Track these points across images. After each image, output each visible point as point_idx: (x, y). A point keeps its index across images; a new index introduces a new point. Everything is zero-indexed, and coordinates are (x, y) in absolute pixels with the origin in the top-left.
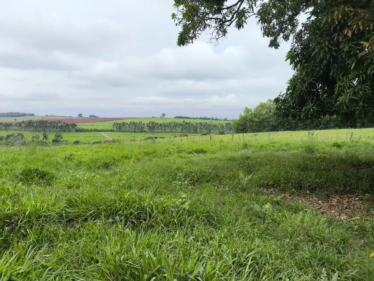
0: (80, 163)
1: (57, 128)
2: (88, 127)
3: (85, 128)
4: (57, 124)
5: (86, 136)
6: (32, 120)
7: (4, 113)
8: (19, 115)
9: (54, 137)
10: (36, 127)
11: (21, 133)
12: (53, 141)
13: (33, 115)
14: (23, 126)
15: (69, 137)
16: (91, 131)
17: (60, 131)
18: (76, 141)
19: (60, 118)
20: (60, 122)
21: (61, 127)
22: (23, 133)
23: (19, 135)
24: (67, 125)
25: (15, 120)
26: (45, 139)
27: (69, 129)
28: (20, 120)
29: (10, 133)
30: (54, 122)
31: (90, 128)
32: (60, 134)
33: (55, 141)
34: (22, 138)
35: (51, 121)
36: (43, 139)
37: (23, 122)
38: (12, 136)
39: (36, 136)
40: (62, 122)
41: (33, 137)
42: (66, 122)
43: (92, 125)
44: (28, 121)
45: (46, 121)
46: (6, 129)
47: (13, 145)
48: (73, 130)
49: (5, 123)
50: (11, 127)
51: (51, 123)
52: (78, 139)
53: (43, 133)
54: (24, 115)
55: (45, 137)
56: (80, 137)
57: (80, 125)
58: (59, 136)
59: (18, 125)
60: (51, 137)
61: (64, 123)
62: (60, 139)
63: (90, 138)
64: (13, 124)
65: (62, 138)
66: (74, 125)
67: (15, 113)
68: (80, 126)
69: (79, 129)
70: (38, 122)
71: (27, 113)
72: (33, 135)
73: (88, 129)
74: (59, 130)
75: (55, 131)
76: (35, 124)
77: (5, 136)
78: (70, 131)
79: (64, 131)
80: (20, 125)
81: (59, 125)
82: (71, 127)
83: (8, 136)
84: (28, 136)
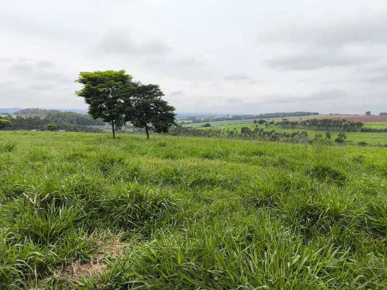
0: (373, 166)
1: (341, 127)
2: (377, 126)
3: (373, 127)
4: (341, 123)
5: (373, 137)
6: (316, 119)
7: (292, 113)
8: (304, 114)
9: (337, 136)
10: (319, 126)
11: (305, 131)
12: (336, 140)
13: (317, 114)
14: (307, 125)
15: (353, 137)
16: (381, 131)
17: (344, 131)
18: (362, 142)
19: (344, 117)
20: (344, 120)
21: (346, 126)
22: (307, 131)
23: (303, 133)
24: (353, 124)
25: (301, 119)
26: (327, 138)
27: (353, 128)
28: (305, 118)
29: (295, 131)
30: (338, 121)
31: (379, 128)
32: (344, 133)
33: (339, 141)
34: (306, 136)
35: (335, 120)
36: (326, 138)
37: (308, 121)
38: (297, 134)
39: (319, 134)
40: (346, 121)
41: (316, 136)
42: (351, 121)
43: (383, 125)
44: (312, 120)
45: (330, 120)
46: (292, 128)
47: (298, 143)
48: (359, 130)
49: (291, 122)
50: (296, 126)
51: (335, 122)
52: (363, 140)
53: (326, 132)
54: (308, 114)
55: (328, 136)
56: (366, 137)
57: (368, 125)
58: (343, 135)
59: (303, 124)
60: (334, 136)
61: (349, 122)
62: (343, 138)
63: (378, 140)
64: (299, 123)
65: (345, 138)
66: (360, 124)
67: (301, 113)
68: (366, 125)
69: (365, 129)
70: (321, 121)
71: (312, 112)
72: (316, 134)
73: (377, 129)
74: (342, 129)
75: (338, 130)
76: (319, 123)
77: (291, 134)
78: (355, 131)
79: (349, 130)
80: (304, 123)
81: (343, 124)
82: (356, 126)
83: (294, 134)
84: (312, 134)
